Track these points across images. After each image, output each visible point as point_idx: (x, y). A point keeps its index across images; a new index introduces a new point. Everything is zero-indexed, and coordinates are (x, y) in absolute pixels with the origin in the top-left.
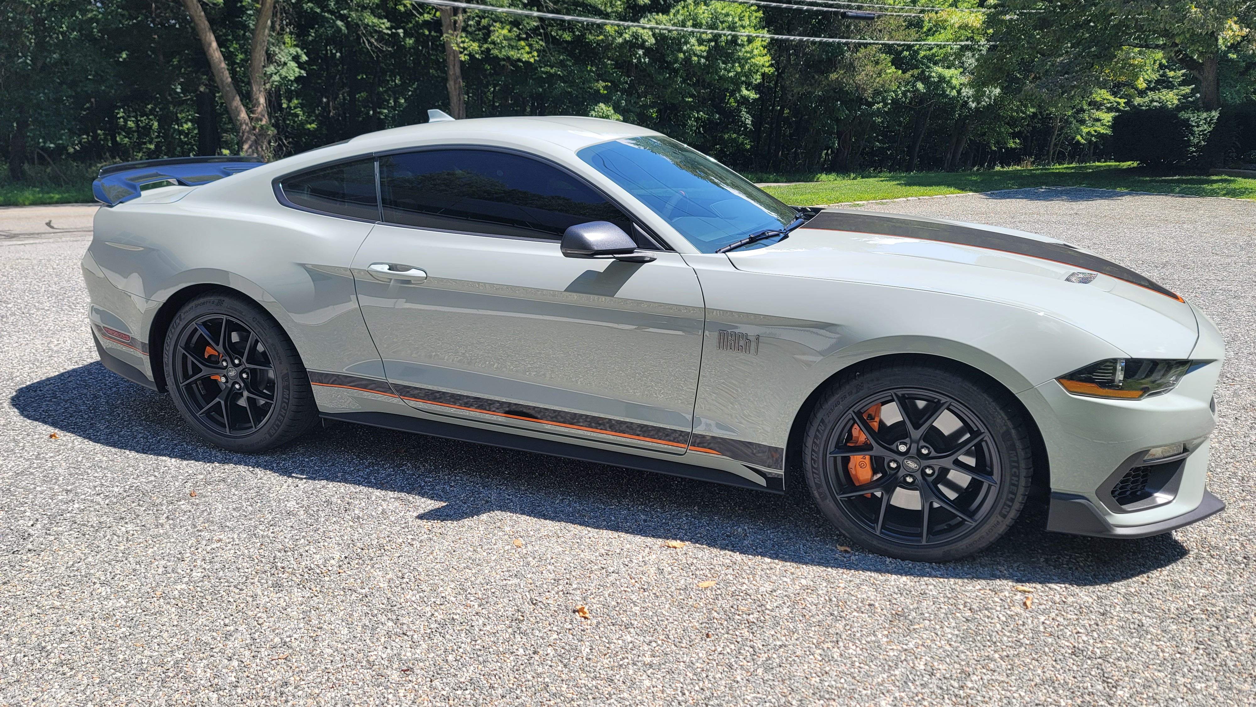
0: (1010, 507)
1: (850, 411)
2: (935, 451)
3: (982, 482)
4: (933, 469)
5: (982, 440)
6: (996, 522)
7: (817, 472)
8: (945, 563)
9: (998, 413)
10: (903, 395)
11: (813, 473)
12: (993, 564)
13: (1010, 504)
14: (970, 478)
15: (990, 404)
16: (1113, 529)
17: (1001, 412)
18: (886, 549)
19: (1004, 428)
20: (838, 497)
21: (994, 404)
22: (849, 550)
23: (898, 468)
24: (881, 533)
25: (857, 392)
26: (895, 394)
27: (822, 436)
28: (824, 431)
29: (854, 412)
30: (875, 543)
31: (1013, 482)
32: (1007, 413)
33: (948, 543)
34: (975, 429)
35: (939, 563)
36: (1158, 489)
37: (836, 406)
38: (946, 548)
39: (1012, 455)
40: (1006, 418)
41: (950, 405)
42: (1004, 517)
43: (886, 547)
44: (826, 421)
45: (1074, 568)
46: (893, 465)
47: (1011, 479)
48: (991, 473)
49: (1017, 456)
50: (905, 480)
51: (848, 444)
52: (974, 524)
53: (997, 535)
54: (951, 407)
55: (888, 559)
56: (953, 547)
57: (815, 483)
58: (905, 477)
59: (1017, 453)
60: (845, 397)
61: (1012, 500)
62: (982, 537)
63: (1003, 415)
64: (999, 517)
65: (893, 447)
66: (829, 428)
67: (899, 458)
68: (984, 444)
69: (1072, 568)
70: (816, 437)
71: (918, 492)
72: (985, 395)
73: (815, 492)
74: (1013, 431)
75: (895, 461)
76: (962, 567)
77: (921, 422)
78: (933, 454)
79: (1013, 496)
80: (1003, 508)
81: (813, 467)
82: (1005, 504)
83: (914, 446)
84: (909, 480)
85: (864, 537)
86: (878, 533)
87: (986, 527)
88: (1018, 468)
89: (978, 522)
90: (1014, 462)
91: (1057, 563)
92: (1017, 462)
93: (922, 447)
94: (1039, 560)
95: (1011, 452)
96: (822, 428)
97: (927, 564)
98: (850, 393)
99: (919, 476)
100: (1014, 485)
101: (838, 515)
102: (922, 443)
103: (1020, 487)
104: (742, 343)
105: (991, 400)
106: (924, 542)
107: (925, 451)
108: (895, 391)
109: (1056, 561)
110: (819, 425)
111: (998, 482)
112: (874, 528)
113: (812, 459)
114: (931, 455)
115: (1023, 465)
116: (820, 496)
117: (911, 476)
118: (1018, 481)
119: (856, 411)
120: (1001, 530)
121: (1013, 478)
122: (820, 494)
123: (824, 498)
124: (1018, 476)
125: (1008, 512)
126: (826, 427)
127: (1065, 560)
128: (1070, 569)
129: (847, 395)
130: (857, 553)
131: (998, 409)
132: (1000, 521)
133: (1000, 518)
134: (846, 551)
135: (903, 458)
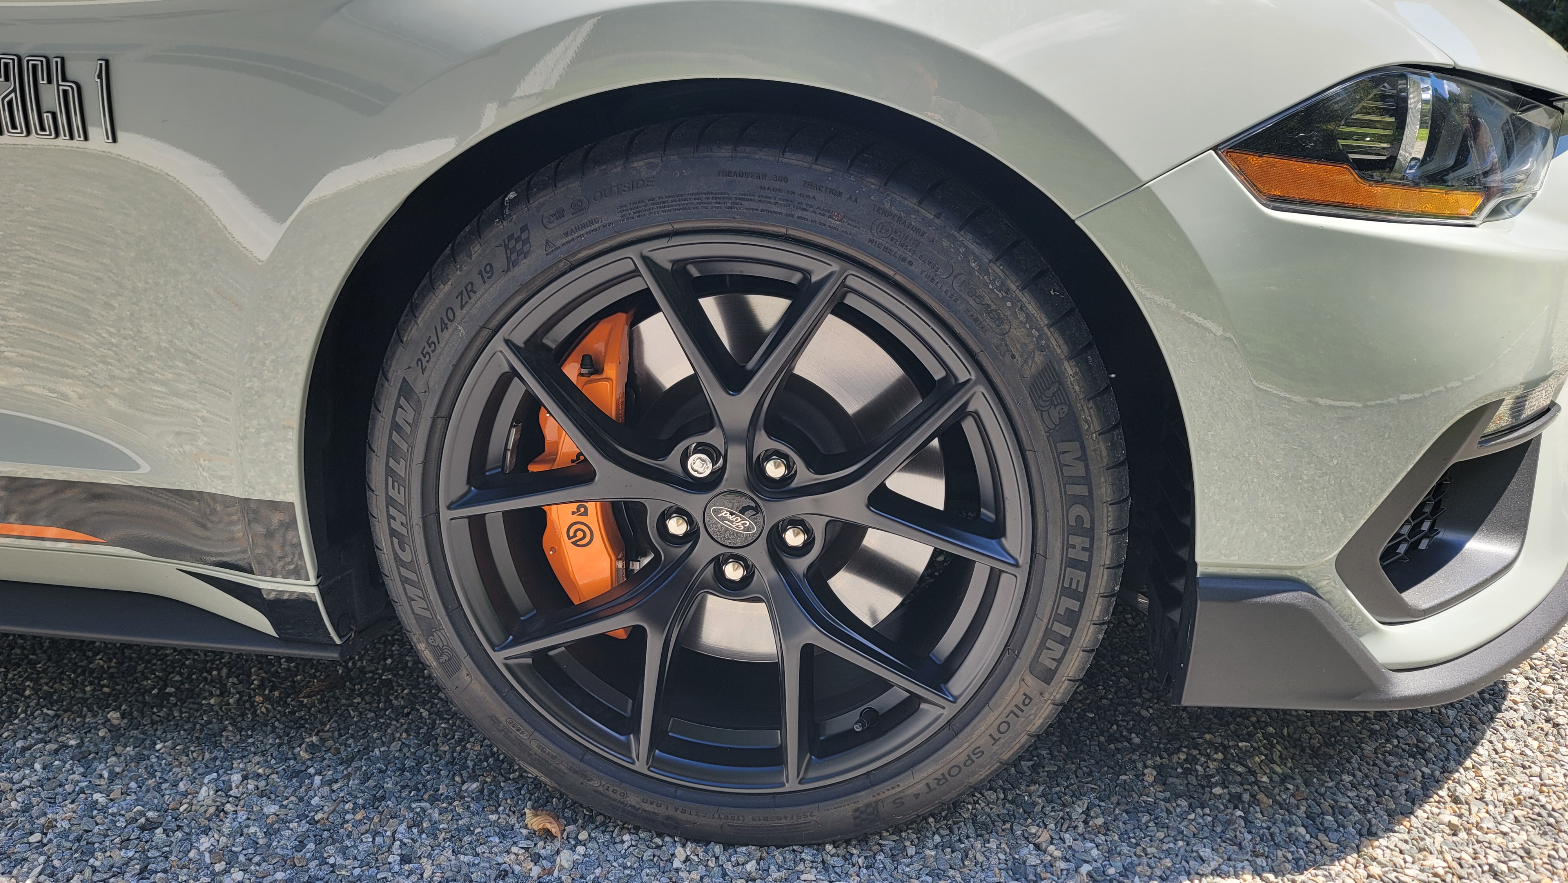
0: (1065, 641)
1: (497, 343)
2: (809, 465)
3: (968, 565)
4: (807, 531)
5: (962, 412)
6: (1019, 699)
7: (412, 576)
8: (863, 840)
9: (1015, 301)
10: (680, 265)
11: (405, 581)
12: (1012, 816)
13: (1066, 631)
14: (930, 550)
15: (984, 271)
16: (1387, 681)
17: (1026, 299)
18: (669, 818)
19: (1039, 358)
20: (498, 657)
21: (997, 269)
22: (554, 829)
23: (692, 536)
24: (653, 762)
25: (511, 264)
26: (646, 260)
27: (411, 447)
28: (414, 425)
29: (508, 342)
30: (633, 799)
31: (1072, 554)
32: (1044, 301)
33: (871, 780)
34: (938, 374)
35: (848, 842)
36: (1472, 526)
37: (445, 327)
38: (864, 798)
39: (1067, 459)
40: (1043, 320)
41: (845, 289)
42: (1048, 677)
43: (670, 812)
44: (419, 387)
45: (1246, 797)
46: (676, 526)
47: (1067, 546)
48: (997, 530)
49: (1083, 458)
50: (719, 573)
51: (533, 468)
52: (949, 711)
53: (1024, 738)
54: (851, 300)
55: (679, 850)
56: (886, 792)
57: (417, 616)
58: (718, 563)
59: (1083, 447)
60: (470, 289)
61: (1072, 619)
62: (978, 752)
63: (1032, 308)
64: (1030, 679)
65: (672, 462)
66: (429, 410)
67: (693, 502)
68: (969, 426)
69: (1239, 797)
70: (393, 451)
71: (762, 606)
72: (967, 240)
73: (421, 646)
74: (1069, 369)
75: (681, 512)
76: (920, 847)
77: (750, 365)
78: (805, 476)
79: (1074, 605)
80: (1042, 646)
81: (400, 562)
82: (1048, 633)
83: (737, 455)
84: (733, 572)
85: (595, 783)
86: (640, 766)
87: (990, 719)
88: (1088, 501)
89: (961, 702)
90: (1074, 481)
91: (1193, 780)
92: (1086, 480)
93: (769, 456)
94: (1139, 776)
95: (1065, 446)
96: (407, 415)
97: (807, 854)
98: (487, 273)
99: (759, 555)
100: (1074, 564)
101: (503, 719)
102: (764, 442)
103: (1094, 568)
104: (50, 97)
105: (986, 255)
106: (792, 784)
107: (775, 470)
108: (646, 248)
109: (1187, 772)
110: (398, 406)
111: (1023, 559)
112: (625, 749)
113: (393, 533)
114: (794, 484)
115: (1104, 490)
116: (437, 658)
117: (737, 559)
118: (1090, 550)
119: (520, 339)
120: (1038, 722)
121: (1076, 540)
122: (438, 652)
123: (451, 666)
124: (1090, 533)
125: (1059, 661)
126: (418, 412)
127: (1212, 765)
128: (1235, 800)
129: (478, 281)
130: (583, 836)
131: (1013, 287)
132: (1034, 694)
133: (1032, 684)
134: (547, 835)
135: (706, 497)
